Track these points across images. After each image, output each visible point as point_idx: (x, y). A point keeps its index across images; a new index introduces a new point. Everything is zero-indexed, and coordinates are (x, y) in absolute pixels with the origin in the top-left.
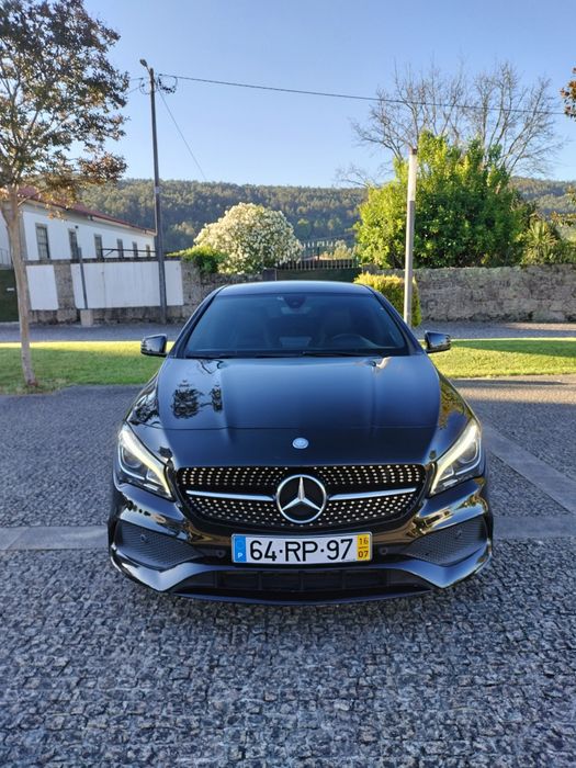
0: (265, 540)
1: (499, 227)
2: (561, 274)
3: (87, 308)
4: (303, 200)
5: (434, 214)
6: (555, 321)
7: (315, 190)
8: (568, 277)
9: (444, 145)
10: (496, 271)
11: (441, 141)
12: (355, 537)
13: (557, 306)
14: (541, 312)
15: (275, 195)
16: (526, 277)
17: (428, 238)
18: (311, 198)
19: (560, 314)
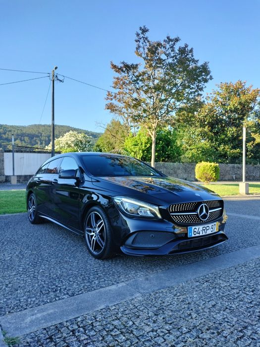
0: (197, 227)
3: (14, 175)
10: (175, 164)
12: (215, 223)
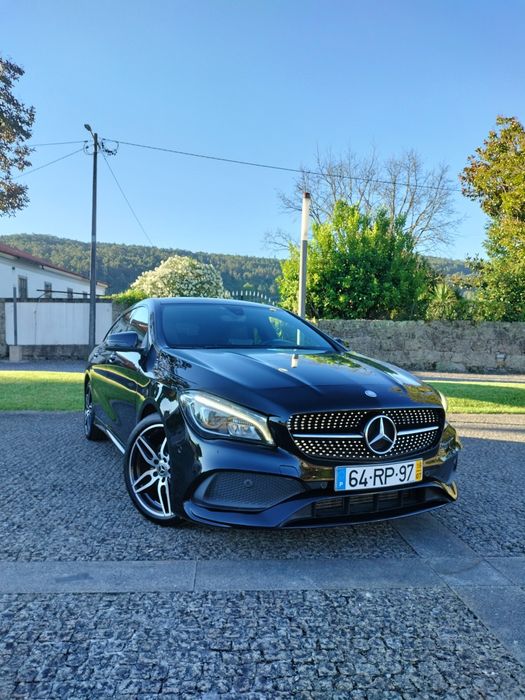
1: (405, 285)
2: (460, 329)
3: (16, 345)
4: (249, 267)
5: (347, 272)
6: (457, 371)
7: (259, 260)
8: (467, 332)
9: (356, 212)
10: (402, 324)
11: (353, 210)
12: (414, 462)
13: (458, 357)
14: (444, 363)
15: (224, 262)
16: (430, 330)
17: (341, 293)
18: (256, 266)
19: (461, 365)
